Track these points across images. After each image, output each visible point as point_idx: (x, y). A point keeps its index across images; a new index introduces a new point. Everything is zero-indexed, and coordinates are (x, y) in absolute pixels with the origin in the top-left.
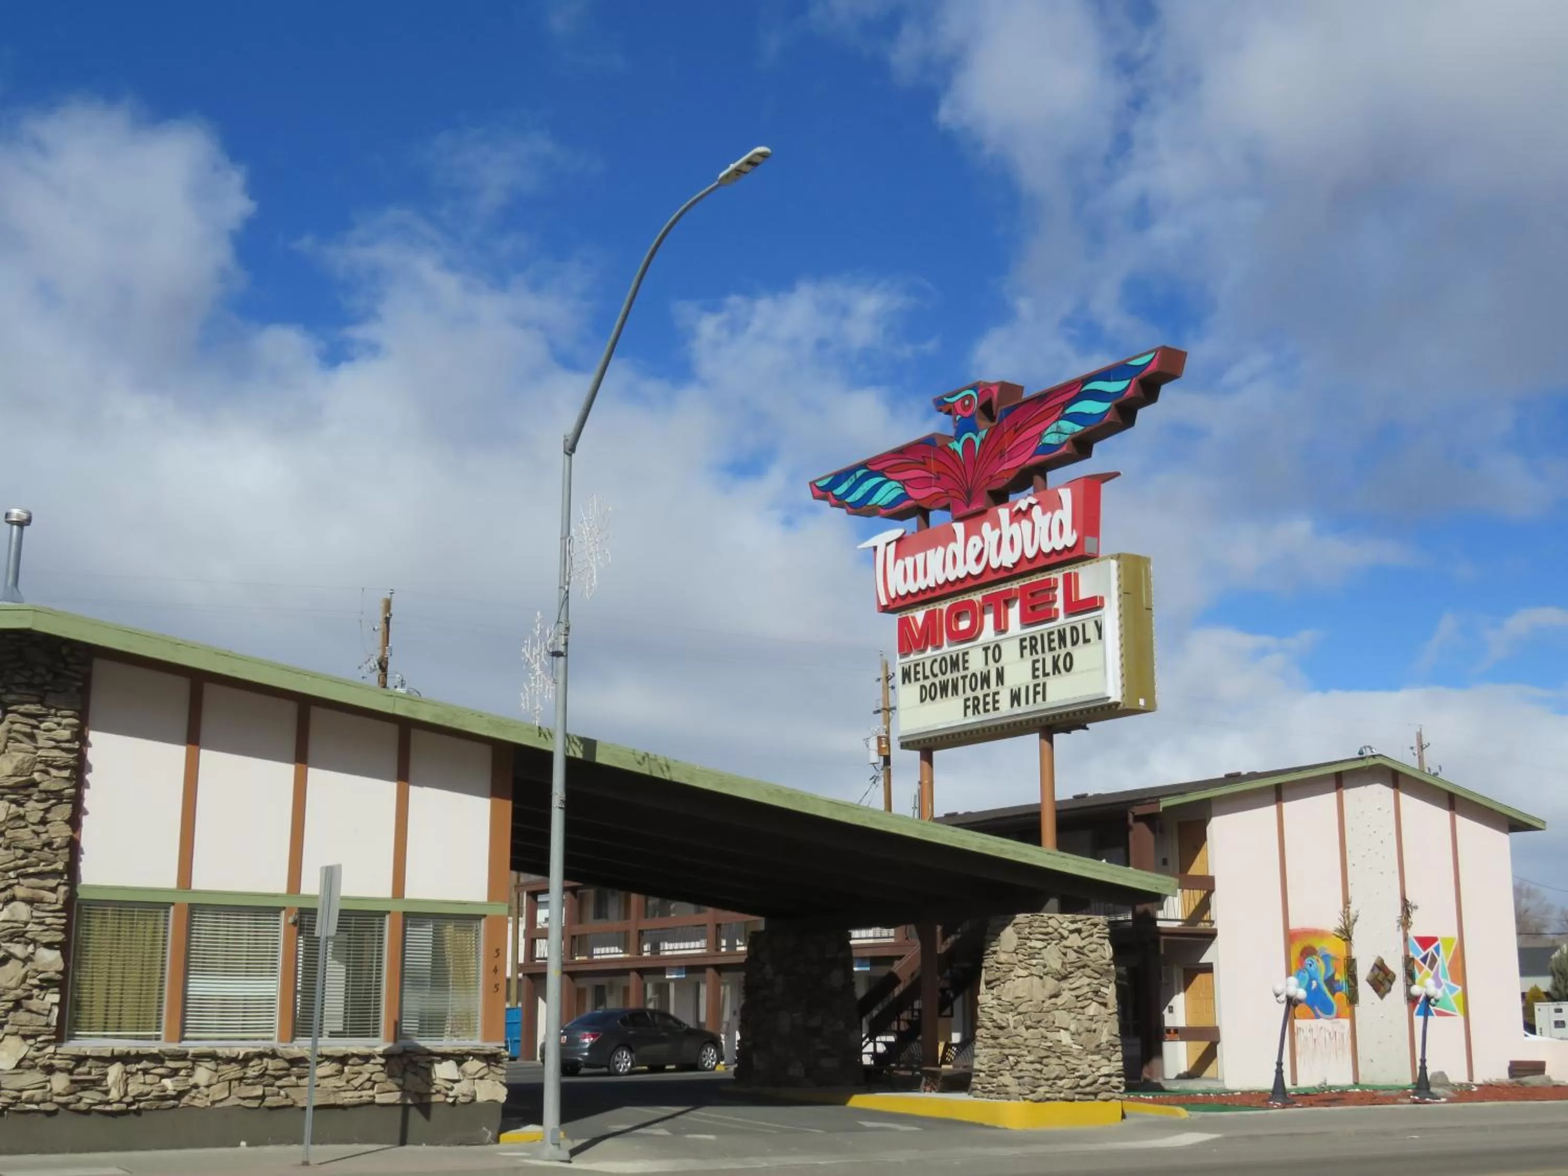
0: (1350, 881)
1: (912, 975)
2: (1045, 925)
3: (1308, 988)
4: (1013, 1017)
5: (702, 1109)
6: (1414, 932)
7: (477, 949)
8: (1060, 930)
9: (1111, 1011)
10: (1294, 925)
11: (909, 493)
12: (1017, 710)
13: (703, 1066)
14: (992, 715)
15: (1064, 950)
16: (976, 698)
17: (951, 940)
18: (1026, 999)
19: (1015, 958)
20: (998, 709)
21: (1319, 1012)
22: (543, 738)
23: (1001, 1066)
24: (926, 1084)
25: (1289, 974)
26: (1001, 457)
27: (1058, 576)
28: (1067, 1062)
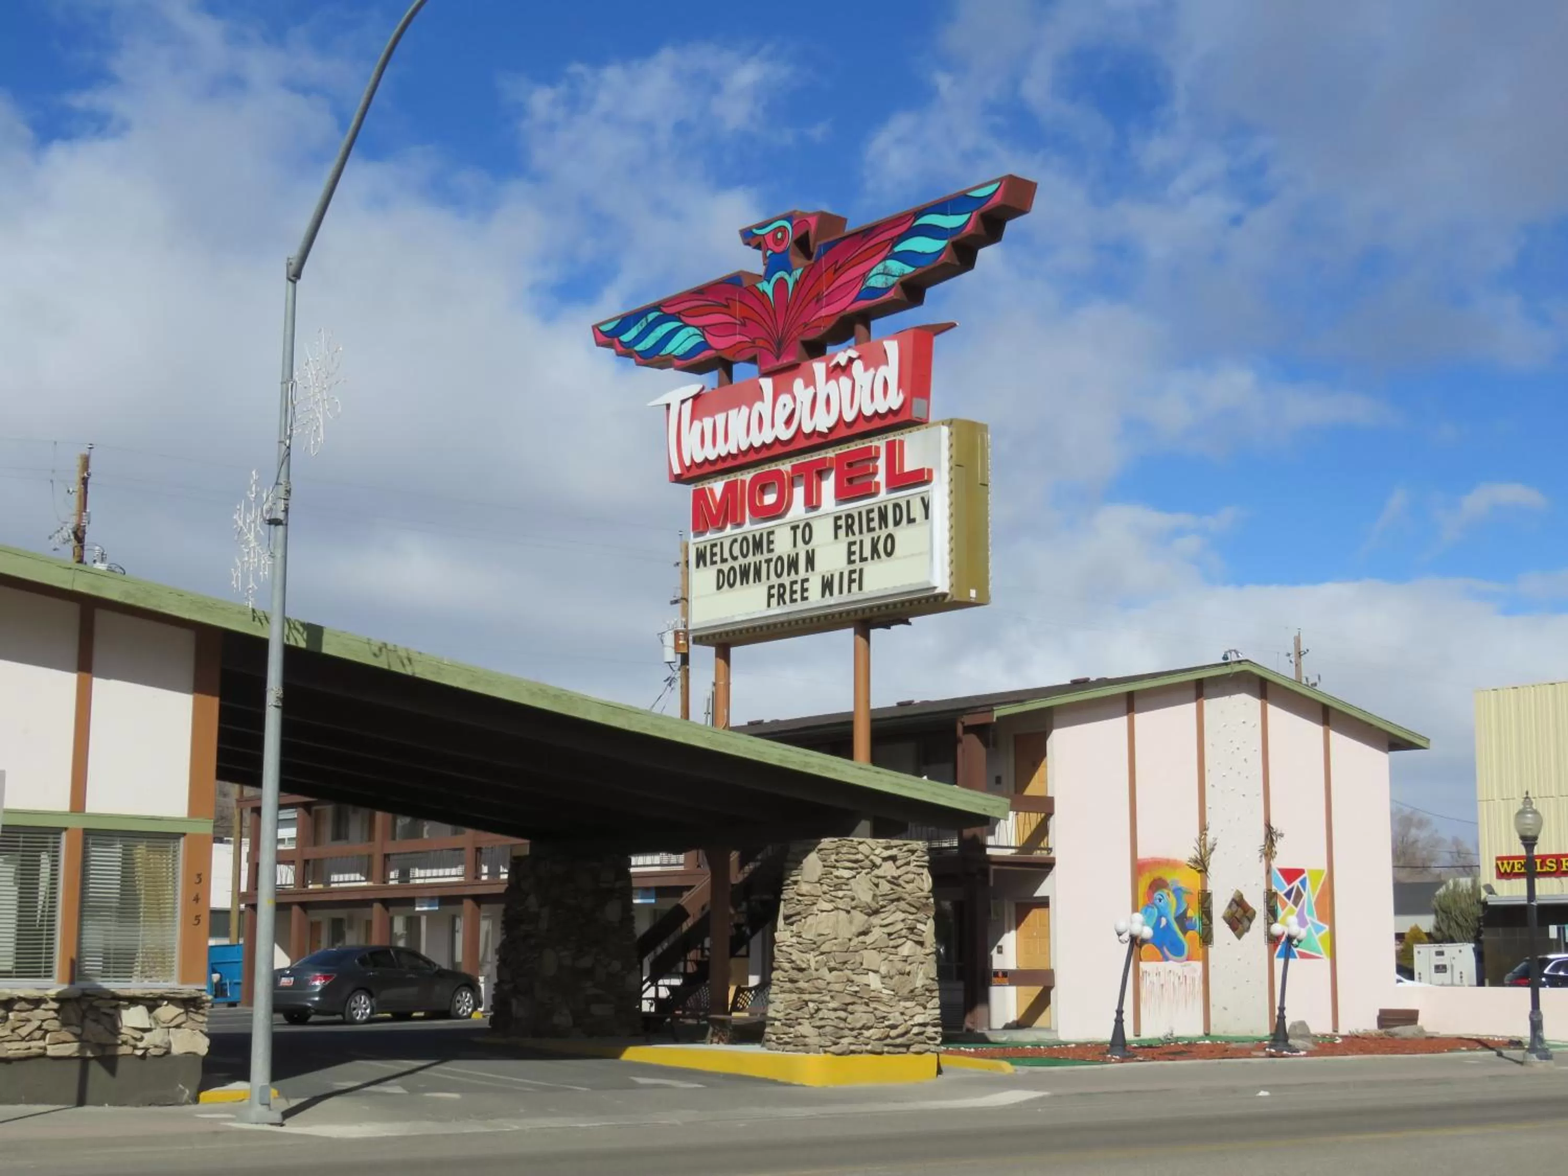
0: (1208, 805)
1: (703, 908)
2: (854, 851)
3: (1156, 927)
4: (815, 957)
5: (447, 1063)
6: (1279, 863)
7: (174, 874)
8: (872, 857)
9: (928, 951)
10: (1142, 854)
11: (710, 342)
12: (829, 600)
13: (458, 1014)
14: (800, 606)
15: (876, 881)
16: (782, 586)
17: (750, 867)
18: (830, 937)
19: (818, 890)
20: (806, 598)
21: (1167, 953)
22: (257, 623)
23: (799, 1014)
24: (714, 1034)
25: (1135, 909)
26: (817, 302)
27: (880, 443)
28: (875, 1009)
